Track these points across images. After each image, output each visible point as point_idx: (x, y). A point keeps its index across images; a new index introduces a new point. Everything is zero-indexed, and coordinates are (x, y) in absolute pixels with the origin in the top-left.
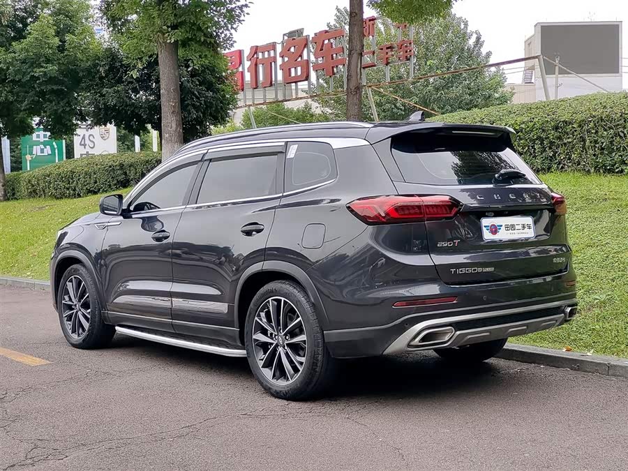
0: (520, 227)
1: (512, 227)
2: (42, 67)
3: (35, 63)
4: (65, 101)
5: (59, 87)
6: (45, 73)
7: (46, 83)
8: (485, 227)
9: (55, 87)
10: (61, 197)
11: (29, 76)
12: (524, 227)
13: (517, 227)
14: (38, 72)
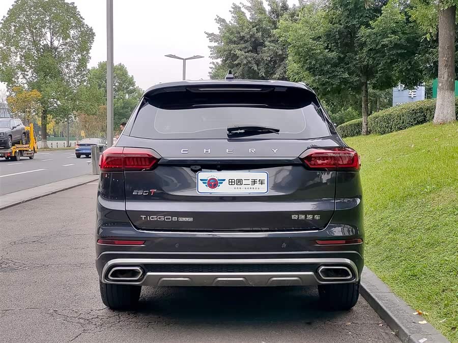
0: (250, 182)
1: (239, 182)
2: (388, 37)
3: (384, 35)
4: (407, 61)
5: (403, 51)
6: (391, 42)
7: (393, 48)
8: (201, 180)
9: (399, 51)
10: (384, 133)
11: (381, 45)
12: (254, 182)
13: (244, 182)
14: (385, 41)
